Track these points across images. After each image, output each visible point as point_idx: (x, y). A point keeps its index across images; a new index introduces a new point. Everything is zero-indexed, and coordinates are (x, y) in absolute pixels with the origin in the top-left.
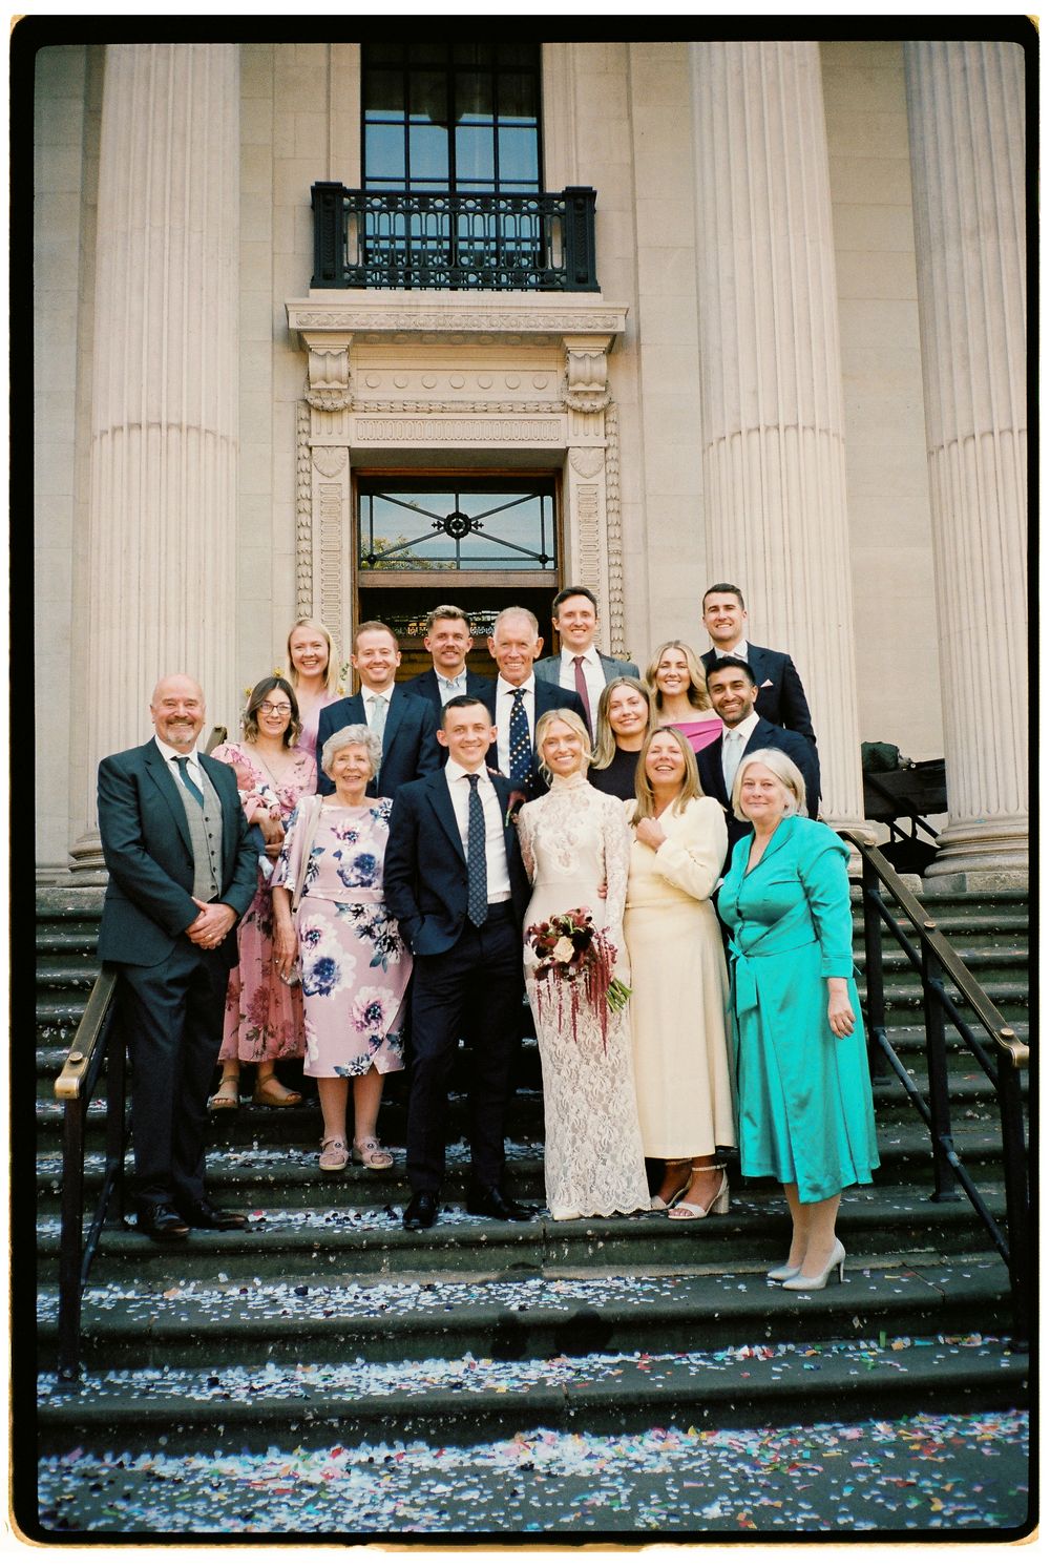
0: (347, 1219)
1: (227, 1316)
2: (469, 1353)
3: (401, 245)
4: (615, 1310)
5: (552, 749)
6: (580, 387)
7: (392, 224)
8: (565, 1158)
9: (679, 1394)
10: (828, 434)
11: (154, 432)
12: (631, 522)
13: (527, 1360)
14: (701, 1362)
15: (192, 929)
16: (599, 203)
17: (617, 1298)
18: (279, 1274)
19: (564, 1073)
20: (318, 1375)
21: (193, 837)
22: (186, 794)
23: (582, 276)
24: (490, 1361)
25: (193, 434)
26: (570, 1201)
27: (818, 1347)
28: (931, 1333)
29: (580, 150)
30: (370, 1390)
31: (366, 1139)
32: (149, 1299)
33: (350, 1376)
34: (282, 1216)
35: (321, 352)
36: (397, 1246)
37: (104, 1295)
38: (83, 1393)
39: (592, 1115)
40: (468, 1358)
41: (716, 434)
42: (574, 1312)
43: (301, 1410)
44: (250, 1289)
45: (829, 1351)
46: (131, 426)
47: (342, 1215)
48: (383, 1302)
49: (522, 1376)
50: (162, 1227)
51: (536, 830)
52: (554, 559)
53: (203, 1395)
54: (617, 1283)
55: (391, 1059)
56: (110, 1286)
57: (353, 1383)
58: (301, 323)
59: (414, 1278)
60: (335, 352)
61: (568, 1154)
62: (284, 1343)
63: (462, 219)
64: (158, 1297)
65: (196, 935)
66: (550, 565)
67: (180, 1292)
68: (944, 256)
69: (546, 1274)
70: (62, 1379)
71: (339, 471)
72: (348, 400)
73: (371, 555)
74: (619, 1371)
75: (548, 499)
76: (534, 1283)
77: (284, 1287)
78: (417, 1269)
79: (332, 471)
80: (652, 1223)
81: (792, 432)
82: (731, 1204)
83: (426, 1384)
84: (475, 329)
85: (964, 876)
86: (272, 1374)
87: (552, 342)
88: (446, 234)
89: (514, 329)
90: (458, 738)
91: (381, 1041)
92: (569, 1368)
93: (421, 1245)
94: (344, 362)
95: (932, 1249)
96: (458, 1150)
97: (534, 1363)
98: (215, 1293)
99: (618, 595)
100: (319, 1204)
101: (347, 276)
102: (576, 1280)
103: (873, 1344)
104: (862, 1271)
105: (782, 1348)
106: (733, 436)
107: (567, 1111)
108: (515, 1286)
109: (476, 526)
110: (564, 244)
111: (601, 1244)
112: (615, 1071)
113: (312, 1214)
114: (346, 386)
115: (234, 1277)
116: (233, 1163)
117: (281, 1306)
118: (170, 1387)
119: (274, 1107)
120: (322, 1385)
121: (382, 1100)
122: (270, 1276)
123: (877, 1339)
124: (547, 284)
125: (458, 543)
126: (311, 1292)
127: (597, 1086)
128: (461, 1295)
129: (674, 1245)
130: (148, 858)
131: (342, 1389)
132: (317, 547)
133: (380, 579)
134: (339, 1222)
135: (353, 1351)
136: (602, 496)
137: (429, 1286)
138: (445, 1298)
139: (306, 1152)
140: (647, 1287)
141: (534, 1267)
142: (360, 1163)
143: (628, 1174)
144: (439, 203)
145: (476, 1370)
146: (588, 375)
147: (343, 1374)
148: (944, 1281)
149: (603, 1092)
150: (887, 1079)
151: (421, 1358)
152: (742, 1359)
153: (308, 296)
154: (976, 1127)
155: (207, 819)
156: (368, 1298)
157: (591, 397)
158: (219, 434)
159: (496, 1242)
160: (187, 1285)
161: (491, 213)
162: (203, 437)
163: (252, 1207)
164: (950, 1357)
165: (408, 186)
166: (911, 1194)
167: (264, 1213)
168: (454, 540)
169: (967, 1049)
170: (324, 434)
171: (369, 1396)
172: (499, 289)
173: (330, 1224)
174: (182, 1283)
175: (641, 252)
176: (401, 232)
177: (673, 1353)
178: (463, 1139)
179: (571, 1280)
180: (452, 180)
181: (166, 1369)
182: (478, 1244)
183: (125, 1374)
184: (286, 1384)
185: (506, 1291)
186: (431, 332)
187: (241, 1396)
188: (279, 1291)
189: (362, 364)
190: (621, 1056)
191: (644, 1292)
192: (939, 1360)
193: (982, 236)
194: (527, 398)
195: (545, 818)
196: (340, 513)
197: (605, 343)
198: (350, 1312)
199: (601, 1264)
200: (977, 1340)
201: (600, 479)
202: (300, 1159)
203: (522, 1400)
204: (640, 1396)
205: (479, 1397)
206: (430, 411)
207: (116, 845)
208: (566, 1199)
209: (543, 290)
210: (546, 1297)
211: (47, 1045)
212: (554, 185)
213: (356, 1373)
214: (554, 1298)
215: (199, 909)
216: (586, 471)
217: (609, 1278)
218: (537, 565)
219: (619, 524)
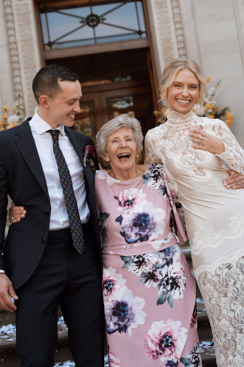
52: (146, 32)
66: (144, 35)
73: (49, 42)
75: (139, 3)
109: (103, 19)
125: (94, 30)
132: (19, 38)
133: (56, 54)
168: (91, 29)
196: (29, 19)
218: (137, 36)
219: (178, 7)
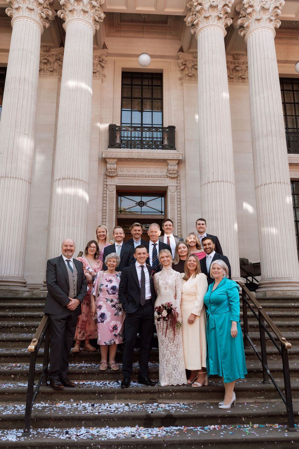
0: (106, 384)
1: (72, 413)
2: (137, 425)
3: (129, 139)
4: (177, 414)
5: (162, 259)
6: (171, 172)
7: (128, 134)
8: (164, 369)
9: (195, 441)
10: (231, 183)
11: (68, 180)
12: (183, 204)
13: (153, 428)
14: (201, 430)
15: (68, 305)
16: (176, 130)
17: (178, 410)
18: (87, 400)
19: (164, 346)
20: (96, 431)
21: (70, 281)
22: (68, 269)
23: (172, 146)
24: (143, 427)
25: (78, 181)
26: (165, 381)
27: (233, 426)
28: (264, 423)
29: (172, 118)
30: (109, 436)
31: (112, 362)
32: (51, 406)
33: (104, 431)
34: (89, 382)
35: (110, 163)
36: (119, 393)
37: (40, 405)
38: (31, 436)
39: (171, 357)
40: (137, 426)
41: (204, 183)
42: (166, 414)
43: (90, 442)
44: (79, 404)
45: (236, 427)
46: (63, 179)
47: (105, 383)
48: (114, 409)
49: (151, 433)
50: (56, 386)
51: (158, 280)
52: (164, 212)
53: (63, 437)
54: (178, 405)
55: (119, 340)
56: (42, 402)
57: (105, 434)
58: (105, 156)
59: (123, 402)
60: (113, 163)
61: (165, 368)
62: (87, 421)
63: (144, 133)
64: (54, 406)
65: (69, 307)
66: (163, 214)
67: (60, 404)
68: (259, 141)
69: (159, 402)
70: (25, 432)
71: (113, 191)
72: (116, 174)
73: (121, 210)
74: (178, 432)
75: (163, 198)
76: (155, 404)
77: (88, 403)
78: (124, 399)
79: (111, 191)
80: (188, 388)
81: (222, 183)
82: (208, 382)
83: (125, 435)
84: (146, 158)
85: (266, 292)
86: (83, 430)
87: (164, 161)
88: (140, 136)
89: (156, 158)
90: (139, 256)
91: (117, 335)
92: (164, 431)
93: (125, 393)
94: (115, 166)
95: (263, 397)
96: (136, 364)
97: (155, 428)
98: (70, 405)
99: (179, 221)
100: (99, 380)
101: (117, 145)
102: (167, 403)
103: (248, 426)
104: (244, 403)
105: (223, 426)
106: (208, 183)
107: (165, 356)
108: (150, 405)
109: (146, 204)
110: (168, 139)
111: (174, 393)
112: (178, 345)
113: (97, 382)
114: (115, 171)
115: (75, 400)
116: (77, 367)
117: (87, 410)
118: (55, 434)
119: (88, 352)
120: (96, 434)
121: (117, 350)
122: (85, 400)
123: (249, 424)
124: (164, 148)
125: (141, 208)
126: (95, 405)
127: (173, 349)
128: (136, 407)
129: (193, 394)
130: (57, 286)
131: (101, 436)
132: (107, 208)
133: (123, 216)
134: (104, 385)
135: (106, 424)
136: (176, 198)
137: (127, 404)
138: (131, 408)
139: (96, 364)
140: (186, 406)
141: (155, 399)
142: (110, 368)
143: (181, 374)
144: (139, 129)
145: (139, 431)
146: (173, 169)
147: (103, 431)
148: (267, 407)
149: (175, 351)
150: (249, 347)
151: (124, 426)
152: (212, 429)
153: (107, 150)
154: (273, 362)
155: (73, 276)
156: (110, 408)
157: (174, 174)
158: (84, 181)
159: (146, 392)
160: (62, 402)
161: (151, 131)
162: (80, 182)
163: (81, 380)
164: (270, 431)
165: (131, 125)
166: (256, 380)
167: (84, 381)
169: (270, 340)
170: (110, 181)
171: (109, 439)
172: (152, 149)
173: (102, 385)
174: (61, 402)
175: (186, 141)
176: (129, 135)
177: (193, 427)
178: (138, 361)
179: (165, 403)
180: (142, 124)
181: (55, 428)
182: (141, 393)
183: (43, 429)
184: (87, 434)
185: (148, 406)
186: (136, 159)
187: (74, 438)
188: (87, 405)
189: (120, 166)
190: (179, 341)
191: (185, 408)
192: (267, 432)
193: (268, 137)
194: (159, 174)
195: (160, 277)
196: (113, 201)
197: (177, 162)
198: (105, 412)
199: (174, 399)
200: (277, 426)
201: (175, 193)
202: (95, 366)
203: (151, 441)
204: (184, 441)
205: (140, 440)
206: (135, 177)
207: (49, 283)
208: (164, 380)
209: (162, 149)
210: (159, 409)
211: (33, 332)
212: (166, 125)
213: (106, 430)
214: (161, 409)
215: (70, 300)
216: (172, 192)
217: (176, 403)
218: (160, 214)
219: (180, 204)
